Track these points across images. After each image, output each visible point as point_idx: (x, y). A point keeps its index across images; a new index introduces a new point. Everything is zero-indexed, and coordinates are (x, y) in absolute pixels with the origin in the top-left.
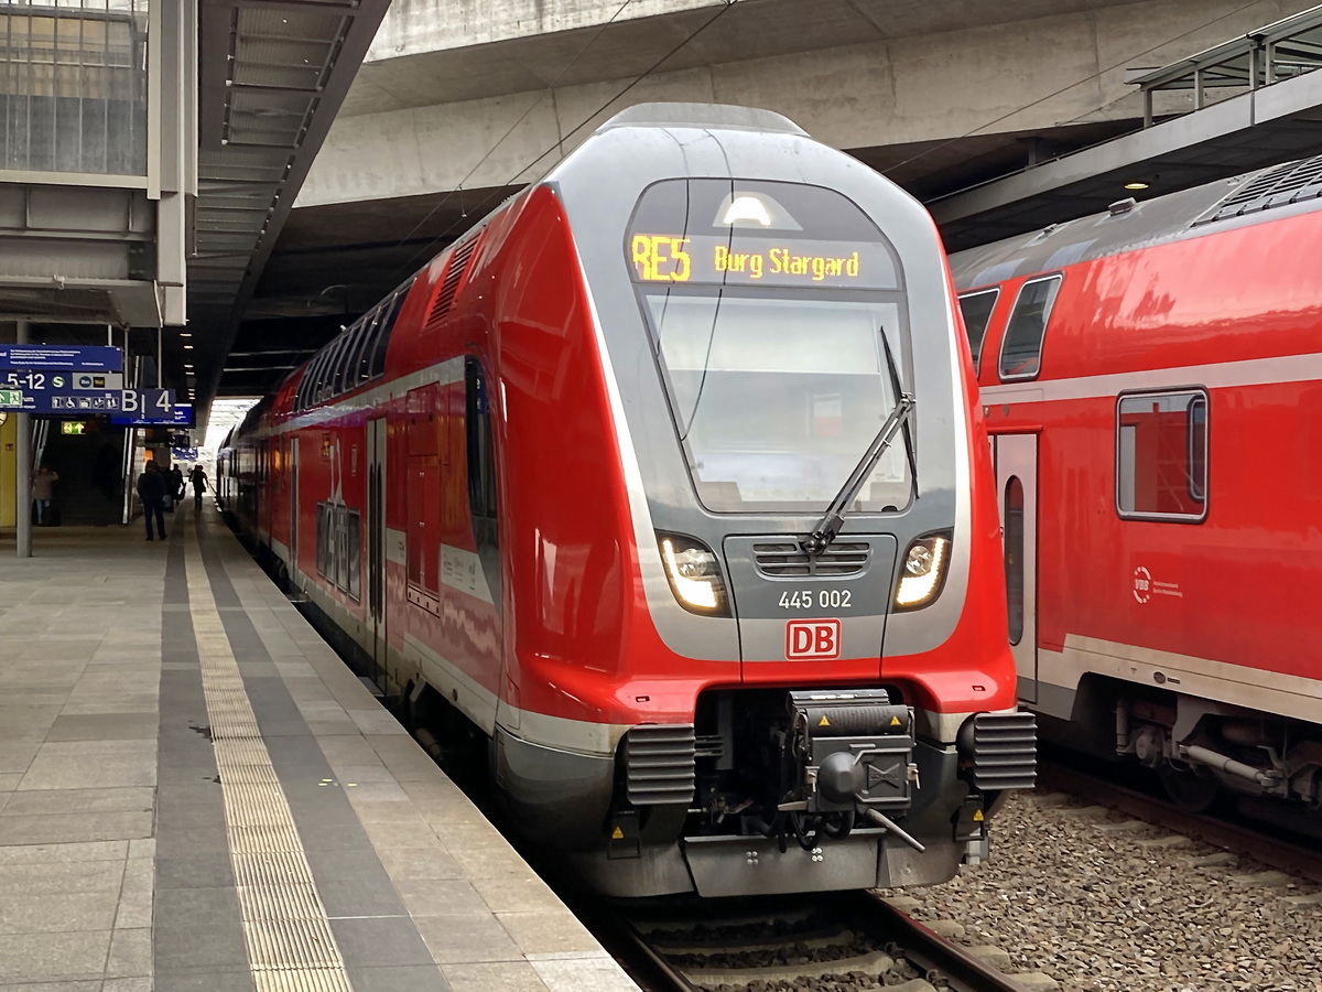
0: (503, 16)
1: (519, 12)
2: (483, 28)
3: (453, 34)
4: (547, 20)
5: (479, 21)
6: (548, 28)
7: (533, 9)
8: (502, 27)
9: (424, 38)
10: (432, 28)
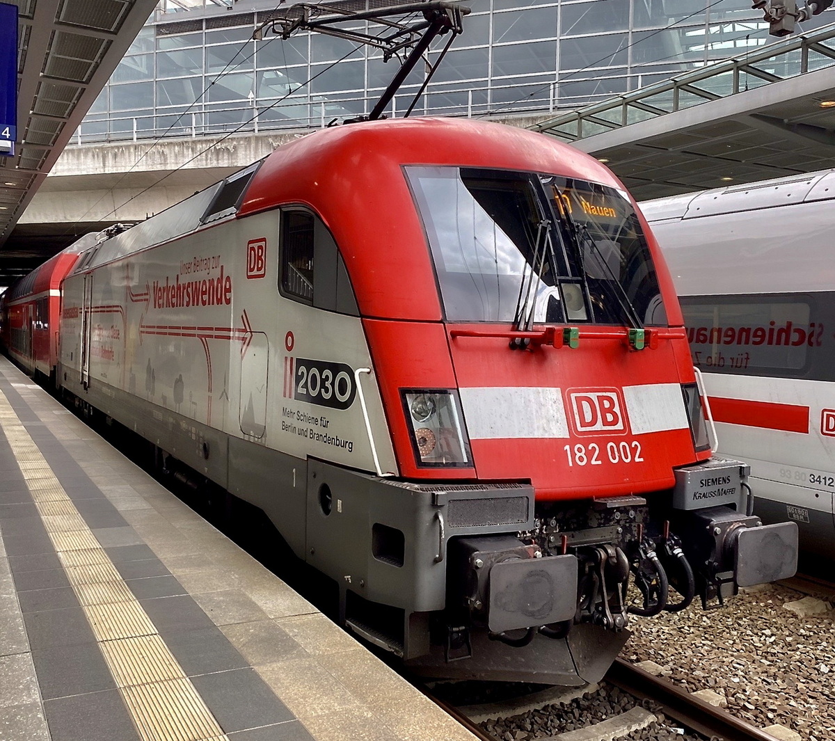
0: (91, 166)
1: (97, 165)
2: (84, 170)
3: (74, 170)
4: (106, 169)
5: (83, 167)
6: (107, 172)
7: (102, 165)
8: (91, 170)
9: (63, 171)
10: (66, 167)
